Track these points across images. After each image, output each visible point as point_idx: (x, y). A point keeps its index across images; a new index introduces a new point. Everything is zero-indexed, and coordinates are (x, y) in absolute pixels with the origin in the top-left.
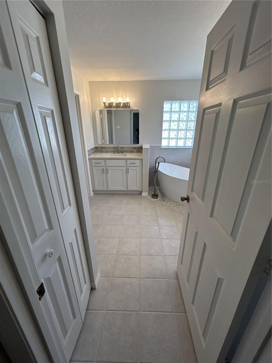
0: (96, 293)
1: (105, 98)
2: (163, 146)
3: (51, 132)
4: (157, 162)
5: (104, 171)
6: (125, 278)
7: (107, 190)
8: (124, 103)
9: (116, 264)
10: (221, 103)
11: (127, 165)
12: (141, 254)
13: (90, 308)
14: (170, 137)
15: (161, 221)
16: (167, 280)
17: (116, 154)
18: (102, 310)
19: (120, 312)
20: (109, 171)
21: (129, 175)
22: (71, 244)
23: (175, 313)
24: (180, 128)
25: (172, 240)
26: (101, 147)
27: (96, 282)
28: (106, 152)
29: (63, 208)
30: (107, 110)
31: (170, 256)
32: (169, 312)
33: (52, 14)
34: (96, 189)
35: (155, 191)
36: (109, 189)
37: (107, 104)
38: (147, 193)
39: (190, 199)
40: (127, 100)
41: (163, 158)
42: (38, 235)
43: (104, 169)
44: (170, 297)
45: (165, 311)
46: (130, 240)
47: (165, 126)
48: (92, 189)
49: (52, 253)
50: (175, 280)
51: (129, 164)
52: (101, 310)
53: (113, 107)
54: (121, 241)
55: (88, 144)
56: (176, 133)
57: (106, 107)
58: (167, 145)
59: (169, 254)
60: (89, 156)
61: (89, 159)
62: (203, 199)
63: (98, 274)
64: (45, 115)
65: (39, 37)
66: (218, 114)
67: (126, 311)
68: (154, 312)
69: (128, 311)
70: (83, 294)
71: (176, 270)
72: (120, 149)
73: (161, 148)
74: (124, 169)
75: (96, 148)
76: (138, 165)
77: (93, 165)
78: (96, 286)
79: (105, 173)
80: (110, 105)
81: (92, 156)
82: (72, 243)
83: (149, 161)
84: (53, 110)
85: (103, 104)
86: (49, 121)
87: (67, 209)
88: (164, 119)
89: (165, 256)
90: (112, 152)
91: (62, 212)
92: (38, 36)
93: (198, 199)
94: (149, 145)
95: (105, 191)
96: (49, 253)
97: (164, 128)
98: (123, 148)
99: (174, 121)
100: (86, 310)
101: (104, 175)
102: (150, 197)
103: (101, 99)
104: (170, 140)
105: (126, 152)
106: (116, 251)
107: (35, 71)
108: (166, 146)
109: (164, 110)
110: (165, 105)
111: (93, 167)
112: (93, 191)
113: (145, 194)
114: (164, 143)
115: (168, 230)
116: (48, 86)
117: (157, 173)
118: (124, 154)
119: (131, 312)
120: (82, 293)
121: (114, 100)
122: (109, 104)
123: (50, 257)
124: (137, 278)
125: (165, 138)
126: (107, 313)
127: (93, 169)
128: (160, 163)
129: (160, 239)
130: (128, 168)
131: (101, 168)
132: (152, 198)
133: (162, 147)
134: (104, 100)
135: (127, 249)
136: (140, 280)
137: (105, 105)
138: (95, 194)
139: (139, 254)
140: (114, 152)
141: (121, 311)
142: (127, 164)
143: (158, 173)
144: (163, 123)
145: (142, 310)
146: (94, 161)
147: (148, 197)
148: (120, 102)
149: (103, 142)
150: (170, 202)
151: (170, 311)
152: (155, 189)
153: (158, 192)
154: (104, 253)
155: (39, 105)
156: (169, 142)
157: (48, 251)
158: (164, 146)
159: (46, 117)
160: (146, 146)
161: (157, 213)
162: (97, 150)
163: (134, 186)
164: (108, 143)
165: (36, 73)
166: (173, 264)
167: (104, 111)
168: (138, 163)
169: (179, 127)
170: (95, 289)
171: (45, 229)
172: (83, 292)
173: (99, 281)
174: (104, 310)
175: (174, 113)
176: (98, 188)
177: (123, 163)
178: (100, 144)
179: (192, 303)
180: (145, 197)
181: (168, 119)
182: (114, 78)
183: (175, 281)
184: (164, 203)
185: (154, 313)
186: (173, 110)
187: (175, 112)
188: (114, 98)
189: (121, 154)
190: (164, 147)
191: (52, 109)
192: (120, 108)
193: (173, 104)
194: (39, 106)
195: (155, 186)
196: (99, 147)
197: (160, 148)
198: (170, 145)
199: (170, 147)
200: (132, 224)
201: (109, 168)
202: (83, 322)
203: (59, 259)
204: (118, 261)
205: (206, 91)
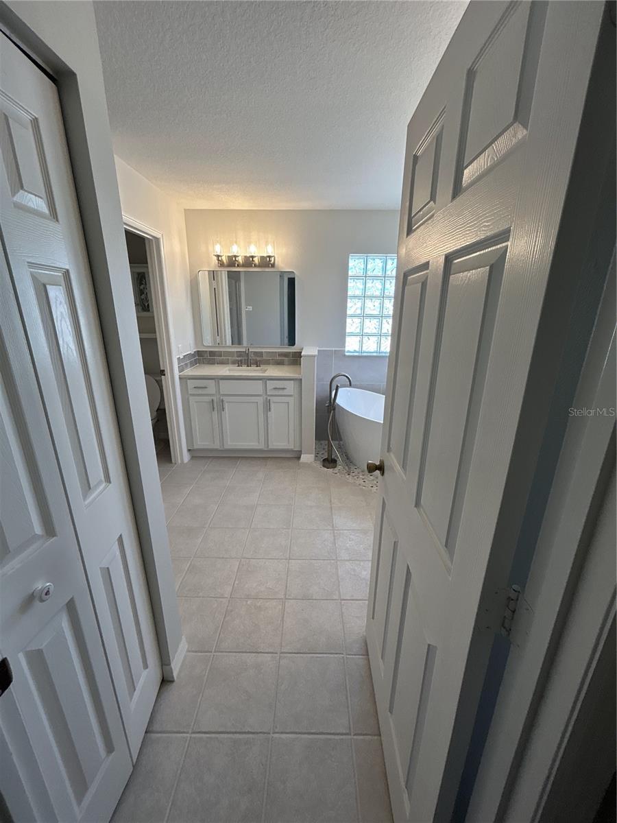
0: (173, 692)
1: (220, 244)
2: (348, 352)
3: (59, 318)
4: (334, 387)
5: (215, 406)
6: (245, 654)
7: (222, 449)
8: (262, 258)
9: (226, 619)
10: (428, 263)
11: (266, 393)
12: (287, 597)
13: (156, 727)
14: (365, 331)
15: (341, 521)
16: (343, 657)
17: (244, 367)
18: (184, 732)
19: (226, 736)
20: (226, 406)
21: (272, 414)
22: (107, 573)
23: (354, 735)
24: (386, 313)
25: (362, 563)
26: (211, 352)
27: (176, 666)
28: (222, 363)
29: (87, 487)
30: (228, 271)
31: (353, 600)
32: (342, 734)
33: (72, 75)
34: (196, 447)
35: (330, 451)
36: (226, 447)
37: (224, 259)
38: (313, 456)
39: (385, 468)
40: (269, 250)
41: (347, 377)
42: (10, 549)
43: (215, 401)
44: (347, 698)
45: (332, 732)
46: (265, 563)
47: (353, 307)
48: (187, 447)
49: (48, 591)
50: (361, 657)
51: (271, 390)
52: (182, 733)
53: (238, 265)
54: (243, 565)
55: (180, 346)
56: (378, 324)
57: (221, 264)
58: (357, 350)
59: (352, 596)
60: (180, 372)
61: (180, 378)
62: (404, 466)
63: (181, 646)
64: (44, 280)
65: (40, 121)
66: (424, 285)
67: (240, 733)
68: (305, 733)
69: (245, 733)
70: (137, 693)
71: (365, 634)
72: (252, 357)
73: (345, 355)
74: (260, 400)
75: (199, 353)
76: (292, 394)
77: (190, 393)
78: (175, 674)
79: (216, 409)
80: (232, 261)
81: (189, 372)
82: (108, 568)
83: (315, 383)
84: (68, 271)
85: (216, 258)
86: (56, 294)
87: (98, 490)
88: (350, 293)
89: (343, 601)
90: (233, 363)
91: (85, 497)
92: (36, 118)
93: (398, 468)
94: (318, 348)
95: (216, 450)
96: (42, 590)
97: (349, 312)
98: (261, 354)
99: (371, 297)
100: (146, 732)
101: (215, 414)
102: (318, 465)
103: (211, 248)
104: (365, 339)
105: (267, 363)
106: (229, 589)
107: (22, 187)
108: (355, 351)
109: (350, 273)
110: (352, 263)
111: (191, 398)
112: (189, 450)
113: (307, 458)
114: (352, 345)
115: (353, 540)
116: (57, 221)
117: (334, 409)
118: (263, 367)
119: (251, 736)
120: (135, 690)
121: (240, 250)
122: (230, 258)
123: (42, 601)
124: (272, 653)
125: (352, 334)
126: (194, 738)
127: (189, 402)
128: (340, 390)
129: (332, 561)
130: (268, 398)
131: (208, 399)
132: (324, 466)
133: (347, 354)
134: (218, 249)
135: (255, 585)
136: (280, 657)
137: (218, 260)
138: (193, 458)
139: (283, 597)
140: (240, 363)
141: (228, 733)
142: (266, 391)
143: (337, 409)
144: (349, 300)
145: (277, 731)
146: (191, 384)
147: (315, 465)
148: (253, 254)
149: (218, 340)
150: (363, 475)
151: (344, 732)
152: (330, 446)
153: (337, 454)
154: (201, 594)
155: (29, 260)
156: (361, 342)
157: (40, 585)
158: (352, 350)
159: (48, 286)
160: (309, 350)
161: (331, 501)
162: (201, 357)
163: (280, 441)
164: (229, 342)
165: (26, 193)
166: (356, 620)
167: (221, 274)
168: (291, 387)
169: (385, 310)
170: (172, 681)
171: (33, 534)
172: (137, 689)
173: (184, 661)
174: (188, 733)
175: (371, 281)
176: (200, 443)
177: (258, 387)
178: (211, 345)
179: (390, 711)
180: (307, 466)
181: (358, 293)
182: (238, 202)
183: (360, 660)
184: (350, 479)
185: (306, 736)
186: (369, 273)
187: (375, 277)
188: (239, 246)
189: (254, 367)
190: (351, 354)
191: (67, 267)
192: (252, 266)
193: (370, 261)
194: (28, 262)
195: (329, 440)
196: (206, 351)
197: (341, 355)
198: (364, 349)
199: (365, 354)
200: (272, 527)
201: (225, 399)
202: (135, 761)
203: (71, 607)
204: (233, 613)
205: (407, 237)
